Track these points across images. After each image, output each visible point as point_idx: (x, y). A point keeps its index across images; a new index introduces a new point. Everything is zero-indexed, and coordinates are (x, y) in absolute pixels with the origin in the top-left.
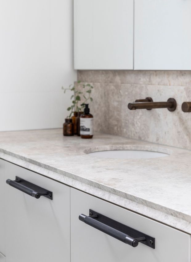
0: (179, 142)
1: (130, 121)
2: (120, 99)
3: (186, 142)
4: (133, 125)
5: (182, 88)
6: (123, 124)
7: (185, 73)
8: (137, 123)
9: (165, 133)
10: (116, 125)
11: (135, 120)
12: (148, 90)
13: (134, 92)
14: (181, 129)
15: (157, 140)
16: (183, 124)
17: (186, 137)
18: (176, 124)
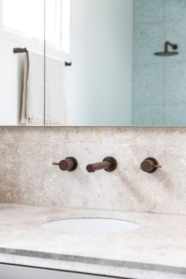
0: (121, 205)
1: (36, 185)
2: (17, 160)
3: (133, 203)
4: (42, 189)
5: (125, 145)
6: (23, 189)
7: (125, 130)
8: (48, 187)
9: (98, 196)
10: (9, 191)
11: (45, 184)
12: (67, 149)
13: (42, 152)
14: (124, 190)
15: (85, 204)
16: (128, 184)
17: (132, 198)
18: (117, 185)
